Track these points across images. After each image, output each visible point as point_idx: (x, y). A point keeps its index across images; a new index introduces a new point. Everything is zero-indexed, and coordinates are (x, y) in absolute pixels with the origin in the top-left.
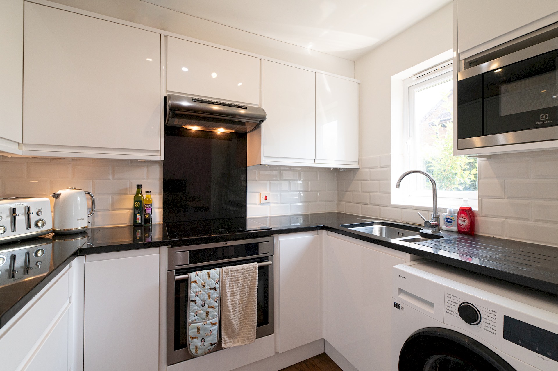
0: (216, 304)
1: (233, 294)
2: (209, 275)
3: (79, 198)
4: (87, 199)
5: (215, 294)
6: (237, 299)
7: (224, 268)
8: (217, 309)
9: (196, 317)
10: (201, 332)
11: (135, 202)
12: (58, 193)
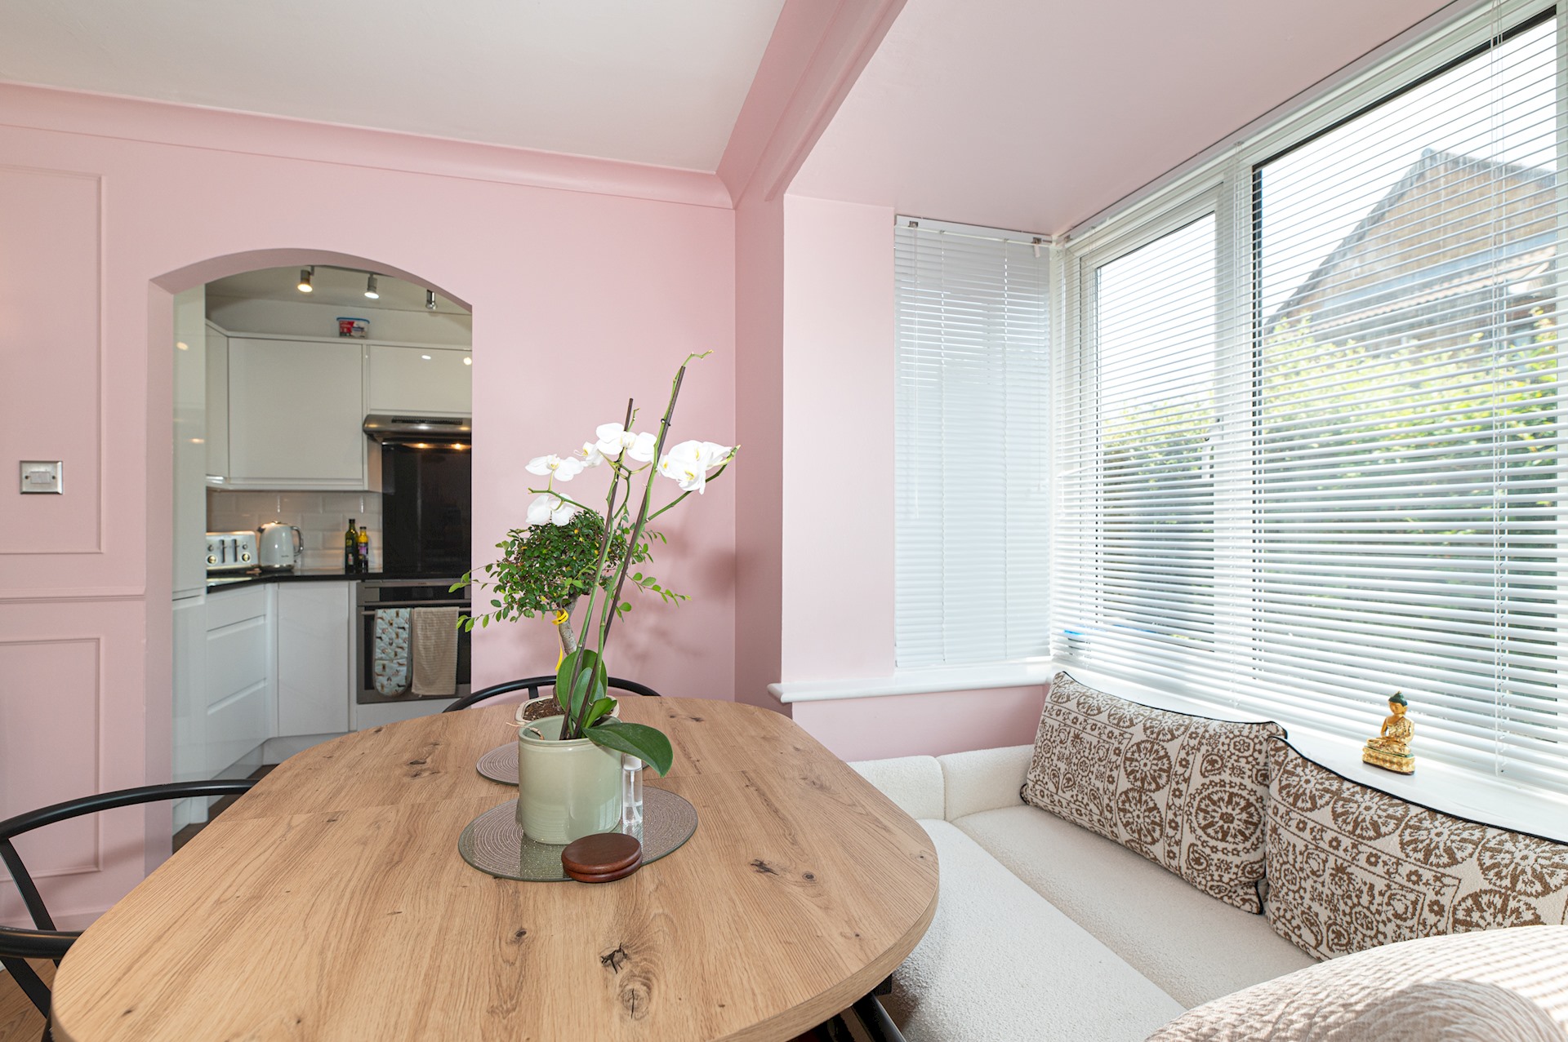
0: (405, 645)
1: (426, 638)
2: (397, 614)
3: (284, 535)
4: (293, 536)
5: (404, 635)
6: (431, 643)
7: (417, 609)
8: (406, 650)
9: (383, 655)
10: (387, 670)
11: (347, 539)
12: (263, 527)
